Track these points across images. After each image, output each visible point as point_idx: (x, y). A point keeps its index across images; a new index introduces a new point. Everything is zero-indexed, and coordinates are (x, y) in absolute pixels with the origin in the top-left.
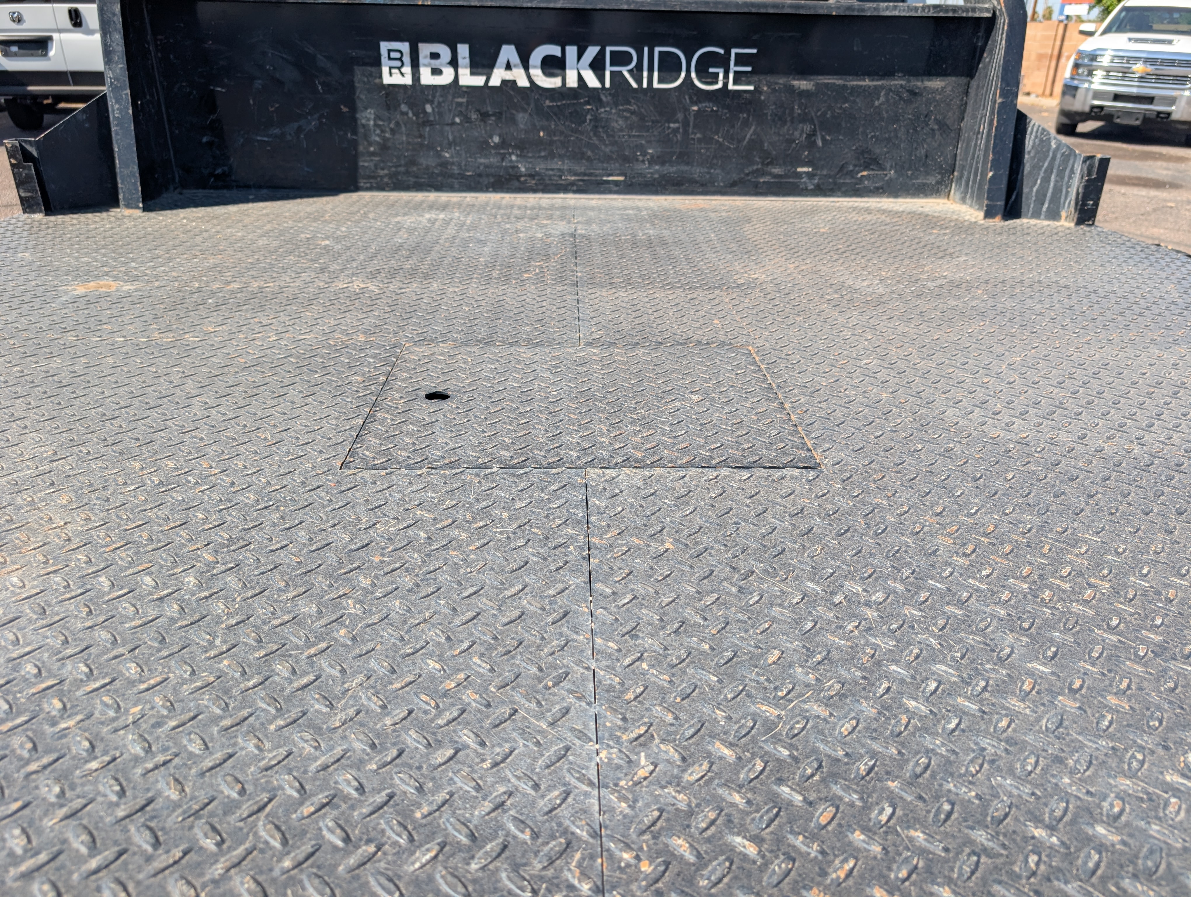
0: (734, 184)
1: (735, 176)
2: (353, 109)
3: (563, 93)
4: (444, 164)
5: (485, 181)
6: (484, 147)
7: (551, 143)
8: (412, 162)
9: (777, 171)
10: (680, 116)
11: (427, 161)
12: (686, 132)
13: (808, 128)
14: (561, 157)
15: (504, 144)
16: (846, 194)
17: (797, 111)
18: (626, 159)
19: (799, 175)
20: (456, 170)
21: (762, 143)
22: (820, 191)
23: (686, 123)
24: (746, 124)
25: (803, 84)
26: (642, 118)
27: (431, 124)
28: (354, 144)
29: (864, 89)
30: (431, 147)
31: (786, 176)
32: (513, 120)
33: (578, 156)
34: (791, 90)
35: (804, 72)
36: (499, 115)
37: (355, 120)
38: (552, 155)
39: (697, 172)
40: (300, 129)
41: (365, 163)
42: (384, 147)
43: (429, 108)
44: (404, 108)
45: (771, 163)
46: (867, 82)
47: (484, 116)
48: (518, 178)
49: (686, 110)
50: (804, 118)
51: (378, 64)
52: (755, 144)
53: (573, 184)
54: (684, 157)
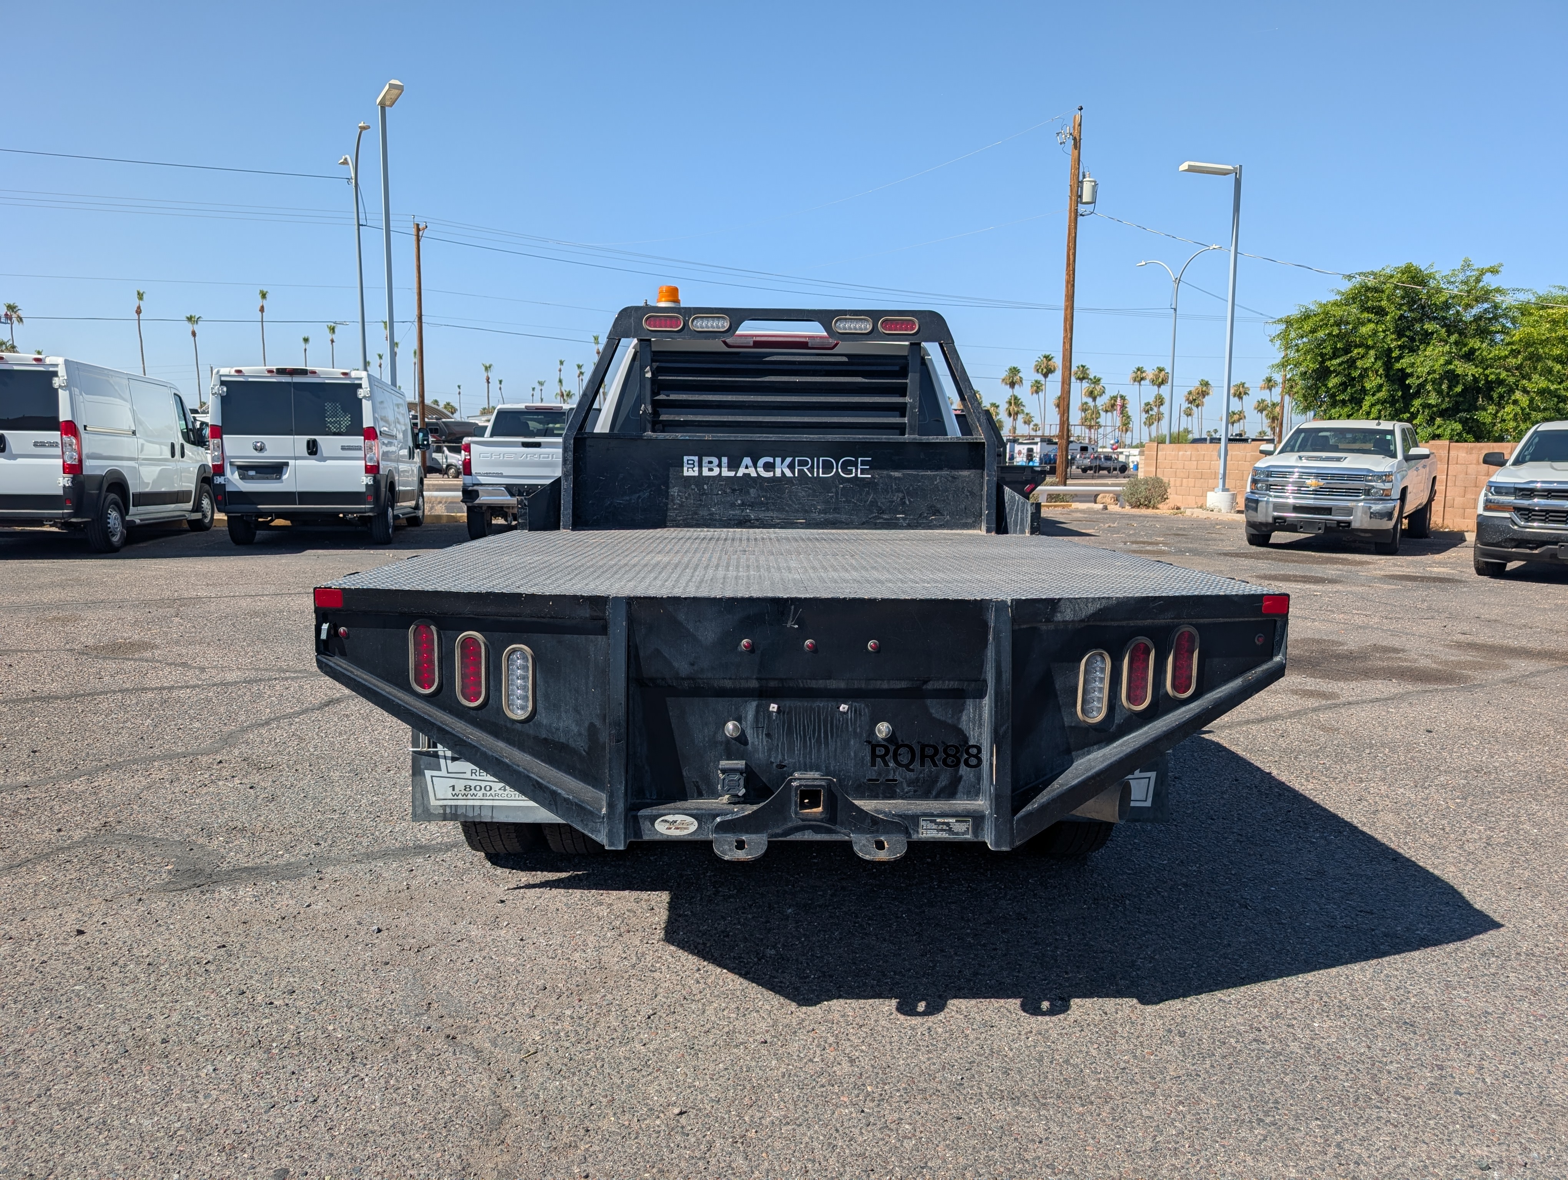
0: (864, 523)
1: (864, 520)
2: (668, 487)
3: (774, 479)
4: (712, 514)
5: (733, 522)
6: (733, 505)
7: (767, 504)
8: (696, 514)
9: (885, 517)
10: (834, 490)
11: (703, 512)
12: (837, 498)
13: (901, 495)
14: (772, 510)
15: (743, 504)
16: (924, 528)
17: (894, 487)
18: (806, 511)
19: (898, 519)
20: (717, 517)
21: (877, 503)
22: (910, 527)
23: (837, 493)
24: (868, 493)
25: (897, 474)
26: (814, 491)
27: (706, 494)
28: (666, 504)
29: (928, 476)
30: (704, 506)
31: (891, 519)
32: (748, 492)
33: (781, 510)
34: (890, 477)
35: (897, 468)
36: (741, 490)
37: (668, 492)
38: (768, 510)
39: (843, 517)
40: (639, 497)
41: (671, 514)
42: (681, 506)
43: (706, 487)
44: (693, 487)
45: (883, 513)
46: (929, 473)
47: (734, 490)
48: (750, 521)
49: (837, 487)
50: (898, 490)
51: (683, 467)
52: (874, 503)
53: (778, 524)
54: (836, 510)
